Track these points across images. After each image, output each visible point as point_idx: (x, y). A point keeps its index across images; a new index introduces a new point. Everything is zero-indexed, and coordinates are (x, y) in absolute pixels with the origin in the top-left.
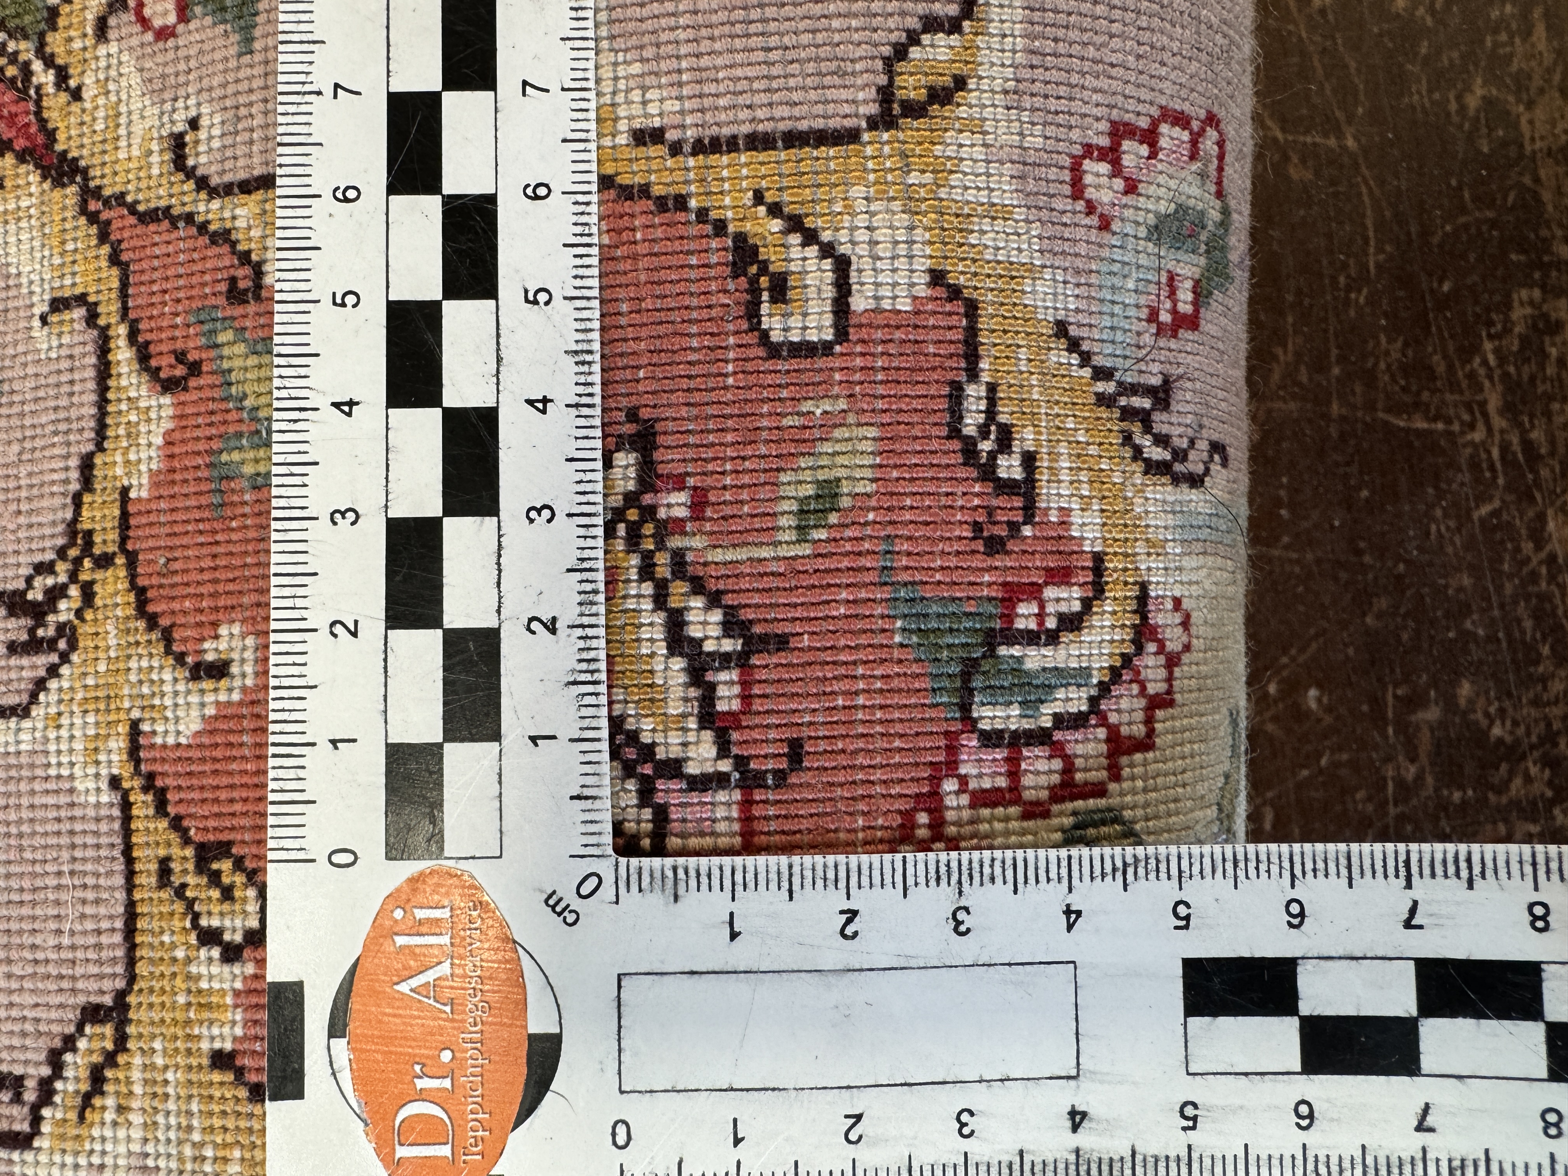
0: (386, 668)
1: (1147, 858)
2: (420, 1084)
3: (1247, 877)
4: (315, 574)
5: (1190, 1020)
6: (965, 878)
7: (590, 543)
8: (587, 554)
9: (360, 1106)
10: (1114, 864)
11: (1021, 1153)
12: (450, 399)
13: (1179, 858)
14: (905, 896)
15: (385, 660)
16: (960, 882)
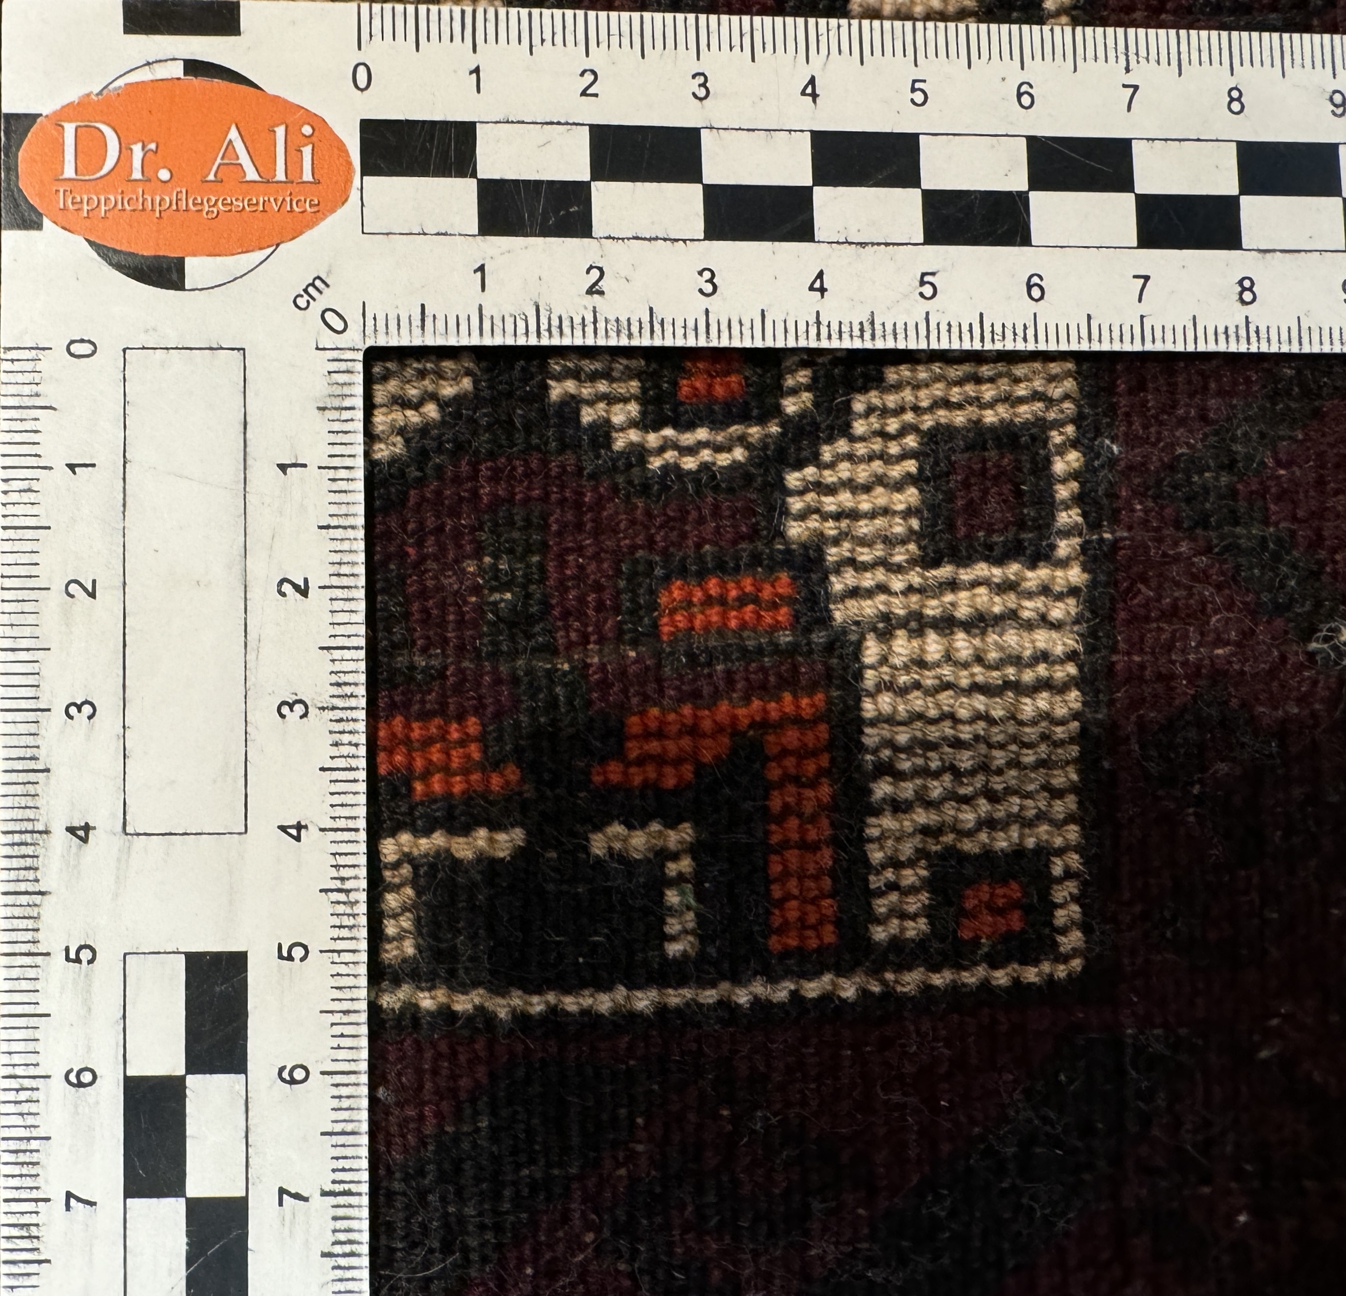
0: (552, 123)
1: (354, 916)
2: (137, 149)
3: (332, 1024)
4: (643, 56)
5: (183, 956)
6: (339, 714)
7: (680, 332)
8: (669, 328)
9: (115, 89)
10: (348, 879)
11: (47, 770)
12: (822, 195)
13: (354, 951)
14: (322, 648)
15: (559, 123)
16: (334, 708)
